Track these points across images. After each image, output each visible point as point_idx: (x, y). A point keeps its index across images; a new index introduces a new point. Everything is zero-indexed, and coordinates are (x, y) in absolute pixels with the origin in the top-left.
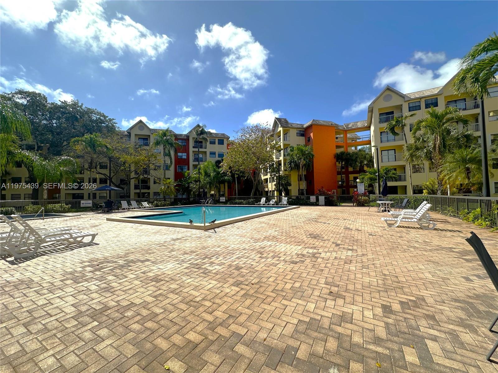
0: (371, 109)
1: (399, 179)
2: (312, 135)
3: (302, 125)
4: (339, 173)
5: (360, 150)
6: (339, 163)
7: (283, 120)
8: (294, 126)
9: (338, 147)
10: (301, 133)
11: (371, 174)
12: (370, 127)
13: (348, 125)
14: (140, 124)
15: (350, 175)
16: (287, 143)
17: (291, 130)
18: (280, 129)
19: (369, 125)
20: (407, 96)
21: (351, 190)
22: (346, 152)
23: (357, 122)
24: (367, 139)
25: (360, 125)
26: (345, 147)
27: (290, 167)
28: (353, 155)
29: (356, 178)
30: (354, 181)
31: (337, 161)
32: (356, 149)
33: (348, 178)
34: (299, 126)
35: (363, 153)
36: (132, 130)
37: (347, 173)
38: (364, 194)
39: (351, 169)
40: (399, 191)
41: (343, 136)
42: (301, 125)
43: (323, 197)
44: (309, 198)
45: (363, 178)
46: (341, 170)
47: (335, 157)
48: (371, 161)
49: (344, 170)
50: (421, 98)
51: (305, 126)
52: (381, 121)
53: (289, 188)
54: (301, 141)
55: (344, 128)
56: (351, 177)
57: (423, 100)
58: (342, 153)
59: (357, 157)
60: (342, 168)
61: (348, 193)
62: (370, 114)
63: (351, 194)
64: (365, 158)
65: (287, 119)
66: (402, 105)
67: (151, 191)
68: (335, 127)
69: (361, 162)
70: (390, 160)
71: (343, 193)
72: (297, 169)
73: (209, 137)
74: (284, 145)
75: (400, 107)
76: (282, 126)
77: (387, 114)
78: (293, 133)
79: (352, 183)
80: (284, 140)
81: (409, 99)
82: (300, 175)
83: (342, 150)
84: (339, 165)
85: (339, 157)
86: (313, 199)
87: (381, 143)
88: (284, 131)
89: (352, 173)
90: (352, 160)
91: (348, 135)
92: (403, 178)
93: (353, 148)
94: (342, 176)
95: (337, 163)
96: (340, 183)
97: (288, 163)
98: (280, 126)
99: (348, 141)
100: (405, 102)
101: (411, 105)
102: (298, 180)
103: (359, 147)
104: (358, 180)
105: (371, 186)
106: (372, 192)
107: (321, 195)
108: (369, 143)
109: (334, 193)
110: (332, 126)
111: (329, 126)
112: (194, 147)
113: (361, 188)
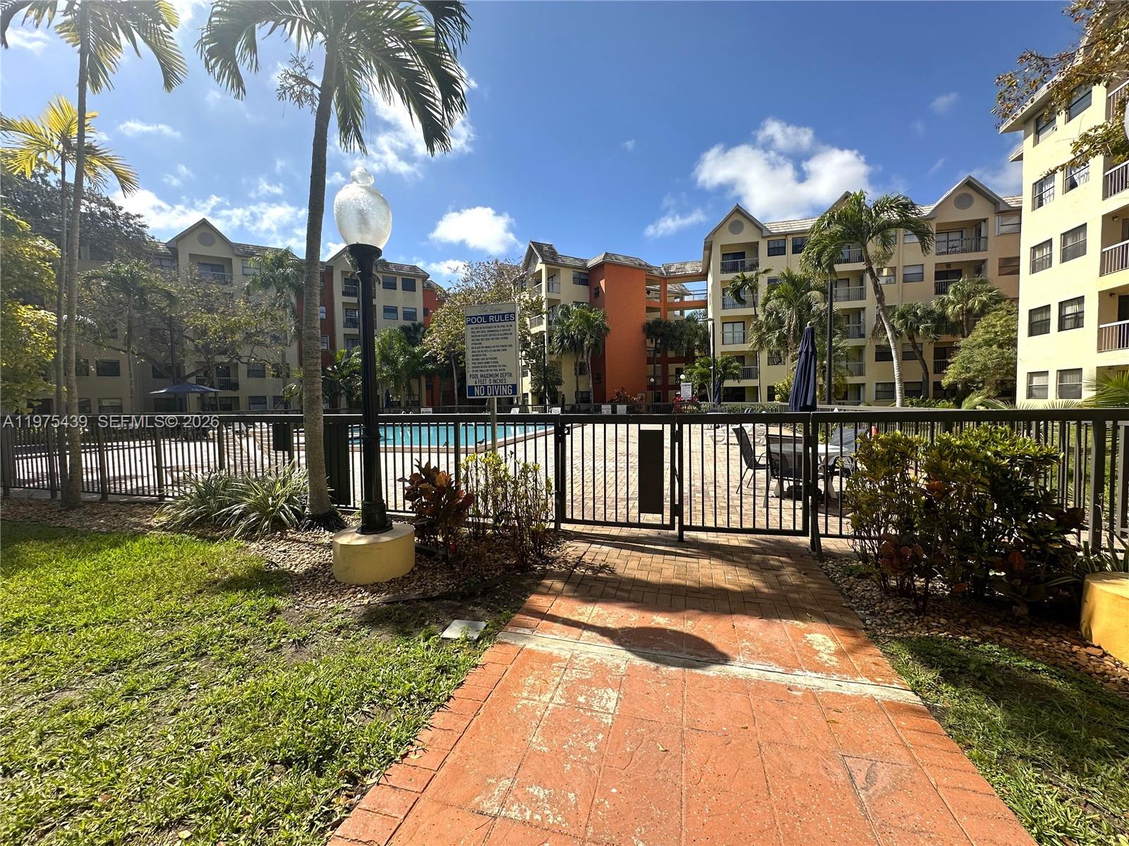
0: (708, 245)
1: (749, 374)
2: (602, 283)
3: (585, 261)
4: (650, 361)
5: (690, 319)
6: (652, 341)
7: (546, 248)
8: (568, 262)
9: (650, 309)
10: (583, 277)
11: (703, 367)
12: (707, 275)
13: (670, 267)
14: (204, 230)
15: (669, 365)
16: (555, 296)
17: (562, 270)
18: (540, 266)
19: (705, 272)
20: (765, 227)
21: (671, 393)
22: (664, 321)
23: (686, 263)
24: (702, 298)
25: (689, 269)
26: (662, 310)
27: (560, 347)
28: (675, 327)
29: (679, 372)
30: (676, 377)
31: (647, 338)
32: (682, 314)
33: (665, 369)
34: (579, 264)
35: (693, 325)
36: (179, 243)
37: (666, 361)
38: (692, 402)
39: (671, 354)
40: (747, 395)
41: (660, 288)
42: (582, 260)
43: (625, 406)
44: (599, 409)
45: (691, 374)
46: (655, 355)
47: (644, 330)
48: (705, 340)
49: (659, 355)
50: (787, 234)
51: (590, 264)
52: (725, 269)
53: (559, 389)
54: (582, 293)
55: (662, 274)
56: (672, 368)
57: (790, 238)
58: (657, 323)
59: (682, 333)
60: (656, 350)
61: (666, 399)
62: (707, 252)
63: (670, 402)
64: (696, 334)
65: (555, 247)
66: (757, 243)
67: (243, 394)
68: (645, 270)
69: (690, 342)
70: (737, 340)
71: (658, 399)
72: (575, 352)
73: (381, 272)
74: (549, 300)
75: (755, 246)
76: (544, 262)
77: (736, 255)
78: (566, 277)
79: (671, 381)
80: (548, 290)
81: (769, 234)
82: (581, 363)
83: (657, 315)
84: (651, 345)
85: (651, 330)
86: (606, 409)
87: (723, 309)
88: (548, 270)
89: (674, 361)
90: (674, 337)
91: (669, 287)
92: (753, 372)
93: (677, 313)
94: (657, 365)
95: (648, 341)
96: (652, 380)
97: (558, 338)
98: (540, 260)
99: (669, 300)
100: (763, 237)
101: (772, 246)
102: (576, 374)
103: (687, 313)
104: (682, 377)
105: (702, 387)
106: (704, 398)
107: (620, 403)
108: (704, 304)
109: (642, 399)
110: (639, 269)
111: (637, 268)
112: (344, 294)
113: (686, 391)
